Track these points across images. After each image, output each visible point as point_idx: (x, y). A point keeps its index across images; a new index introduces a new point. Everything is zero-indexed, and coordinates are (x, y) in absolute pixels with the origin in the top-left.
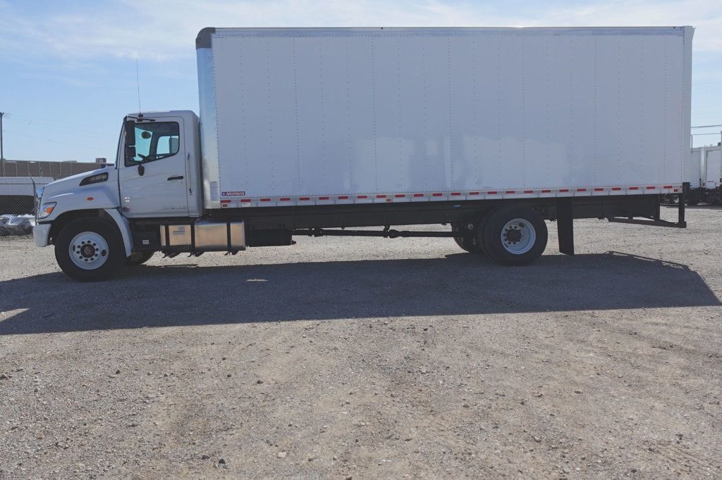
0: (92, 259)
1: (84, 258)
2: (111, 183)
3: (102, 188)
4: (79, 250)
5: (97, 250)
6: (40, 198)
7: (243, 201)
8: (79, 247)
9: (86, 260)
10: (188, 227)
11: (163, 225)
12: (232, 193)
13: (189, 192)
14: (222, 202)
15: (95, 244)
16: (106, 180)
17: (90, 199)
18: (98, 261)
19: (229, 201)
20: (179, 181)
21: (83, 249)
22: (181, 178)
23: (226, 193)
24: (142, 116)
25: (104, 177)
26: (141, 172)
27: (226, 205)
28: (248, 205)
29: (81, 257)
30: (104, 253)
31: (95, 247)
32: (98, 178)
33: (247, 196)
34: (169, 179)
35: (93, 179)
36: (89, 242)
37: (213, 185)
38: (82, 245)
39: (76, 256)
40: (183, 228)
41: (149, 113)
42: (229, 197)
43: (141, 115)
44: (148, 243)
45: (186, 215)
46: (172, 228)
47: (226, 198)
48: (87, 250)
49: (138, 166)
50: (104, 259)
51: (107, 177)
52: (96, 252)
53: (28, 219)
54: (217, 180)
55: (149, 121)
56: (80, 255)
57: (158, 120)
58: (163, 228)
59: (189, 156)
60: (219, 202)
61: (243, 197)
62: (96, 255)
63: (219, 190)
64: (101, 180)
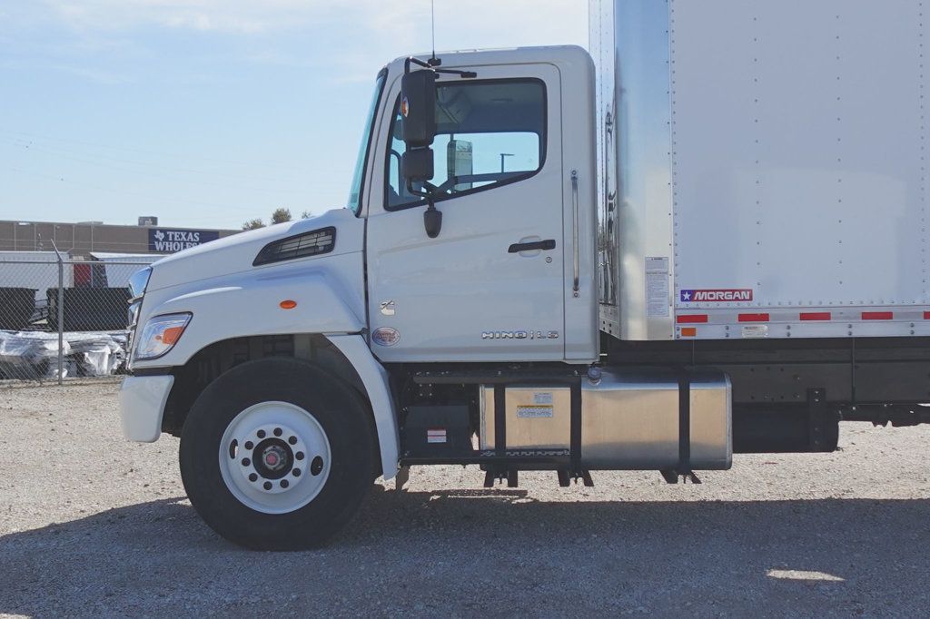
0: (284, 484)
1: (261, 481)
2: (344, 259)
3: (319, 272)
4: (249, 454)
5: (300, 456)
6: (141, 299)
7: (744, 318)
8: (249, 445)
9: (268, 486)
10: (562, 395)
11: (487, 385)
12: (714, 295)
13: (569, 290)
14: (681, 319)
15: (293, 440)
16: (329, 248)
17: (288, 304)
18: (301, 491)
19: (703, 319)
20: (544, 253)
21: (259, 451)
22: (549, 245)
23: (692, 293)
24: (438, 62)
25: (323, 240)
26: (433, 225)
27: (692, 332)
28: (762, 331)
29: (253, 478)
30: (316, 466)
31: (295, 449)
32: (305, 243)
33: (759, 304)
34: (513, 249)
35: (293, 246)
36: (278, 432)
37: (655, 267)
38: (257, 441)
39: (237, 473)
40: (548, 396)
41: (458, 55)
42: (702, 304)
43: (435, 61)
44: (444, 440)
45: (556, 357)
46: (514, 396)
47: (692, 308)
48: (271, 458)
49: (426, 208)
50: (316, 485)
51: (334, 240)
52: (297, 464)
53: (42, 342)
54: (666, 251)
55: (458, 78)
56: (251, 469)
57: (482, 74)
58: (487, 396)
59: (574, 179)
60: (671, 317)
61: (746, 308)
62: (297, 473)
63: (671, 280)
64: (314, 251)
